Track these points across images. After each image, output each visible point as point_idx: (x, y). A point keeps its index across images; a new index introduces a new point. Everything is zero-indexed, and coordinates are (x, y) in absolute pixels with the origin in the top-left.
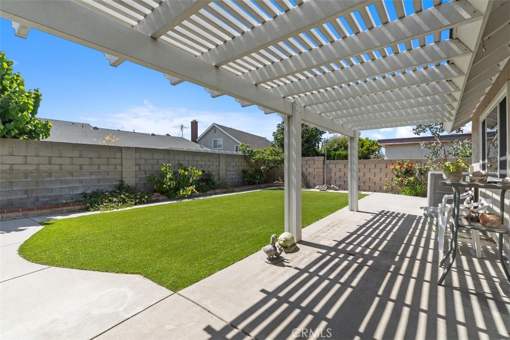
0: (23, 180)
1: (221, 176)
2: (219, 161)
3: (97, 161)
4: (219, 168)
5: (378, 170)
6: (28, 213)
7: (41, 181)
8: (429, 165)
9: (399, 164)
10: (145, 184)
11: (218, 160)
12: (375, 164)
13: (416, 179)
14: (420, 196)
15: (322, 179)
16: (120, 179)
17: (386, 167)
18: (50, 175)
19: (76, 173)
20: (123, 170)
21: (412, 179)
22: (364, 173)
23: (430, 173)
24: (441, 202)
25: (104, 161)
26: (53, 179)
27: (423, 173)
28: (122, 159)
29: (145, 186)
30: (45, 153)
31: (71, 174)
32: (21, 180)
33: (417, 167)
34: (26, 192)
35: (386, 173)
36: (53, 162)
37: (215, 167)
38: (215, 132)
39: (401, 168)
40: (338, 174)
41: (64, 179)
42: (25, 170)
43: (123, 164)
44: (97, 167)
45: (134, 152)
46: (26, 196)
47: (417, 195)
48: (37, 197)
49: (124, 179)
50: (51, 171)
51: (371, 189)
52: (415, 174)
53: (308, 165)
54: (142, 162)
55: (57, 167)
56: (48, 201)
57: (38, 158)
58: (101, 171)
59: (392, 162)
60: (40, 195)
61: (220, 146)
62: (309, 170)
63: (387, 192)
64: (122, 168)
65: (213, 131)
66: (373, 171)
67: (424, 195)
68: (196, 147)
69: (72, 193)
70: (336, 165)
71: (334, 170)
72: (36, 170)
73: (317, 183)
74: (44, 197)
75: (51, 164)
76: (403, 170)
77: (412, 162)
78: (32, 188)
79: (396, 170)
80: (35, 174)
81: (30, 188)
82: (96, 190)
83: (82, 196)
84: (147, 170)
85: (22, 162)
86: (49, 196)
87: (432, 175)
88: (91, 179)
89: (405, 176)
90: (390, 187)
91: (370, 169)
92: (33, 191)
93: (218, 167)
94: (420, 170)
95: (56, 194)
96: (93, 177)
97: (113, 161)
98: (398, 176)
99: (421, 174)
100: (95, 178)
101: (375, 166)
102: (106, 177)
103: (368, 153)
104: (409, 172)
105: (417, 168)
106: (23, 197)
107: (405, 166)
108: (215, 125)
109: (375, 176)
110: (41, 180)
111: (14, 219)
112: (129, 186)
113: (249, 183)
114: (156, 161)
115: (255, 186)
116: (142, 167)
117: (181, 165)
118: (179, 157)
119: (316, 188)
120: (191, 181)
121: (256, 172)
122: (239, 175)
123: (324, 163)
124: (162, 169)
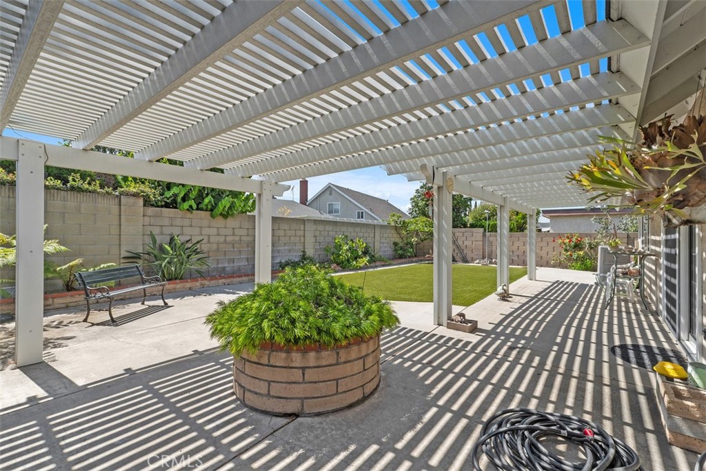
0: (246, 249)
1: (375, 248)
2: (374, 233)
3: (289, 233)
4: (374, 240)
5: (544, 244)
8: (599, 239)
9: (568, 237)
10: (319, 255)
12: (542, 238)
13: (586, 253)
14: (590, 271)
15: (481, 253)
16: (303, 250)
17: (554, 241)
19: (276, 244)
20: (306, 242)
21: (581, 253)
23: (600, 247)
24: (609, 271)
25: (293, 233)
27: (593, 247)
28: (304, 230)
29: (321, 257)
33: (586, 240)
35: (554, 247)
37: (371, 238)
38: (331, 194)
39: (570, 242)
43: (306, 236)
44: (288, 238)
45: (313, 224)
46: (247, 263)
47: (587, 269)
49: (306, 250)
52: (585, 248)
53: (465, 237)
54: (318, 233)
58: (291, 242)
59: (560, 236)
61: (336, 211)
62: (466, 243)
63: (554, 266)
64: (304, 239)
65: (328, 193)
66: (539, 244)
67: (594, 270)
68: (313, 214)
69: (273, 262)
71: (495, 243)
72: (253, 241)
73: (476, 257)
76: (572, 244)
77: (582, 236)
79: (565, 244)
80: (239, 244)
82: (287, 260)
83: (279, 265)
84: (321, 241)
85: (246, 234)
87: (602, 248)
89: (573, 250)
90: (558, 261)
94: (590, 244)
97: (299, 233)
98: (566, 250)
99: (591, 248)
100: (287, 248)
101: (542, 240)
102: (294, 247)
103: (524, 223)
104: (578, 246)
105: (587, 242)
107: (574, 240)
108: (332, 186)
109: (541, 250)
112: (310, 257)
113: (401, 257)
114: (327, 232)
115: (408, 260)
116: (318, 238)
117: (346, 237)
118: (344, 229)
119: (475, 262)
120: (360, 253)
121: (407, 244)
122: (390, 247)
123: (484, 235)
124: (336, 241)
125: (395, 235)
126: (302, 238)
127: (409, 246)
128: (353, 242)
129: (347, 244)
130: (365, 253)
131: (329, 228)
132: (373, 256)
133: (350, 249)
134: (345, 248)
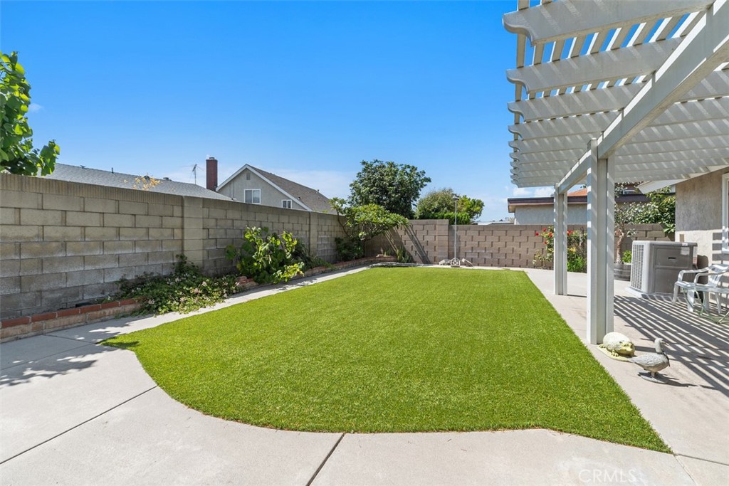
0: (13, 257)
1: (311, 246)
2: (310, 224)
3: (144, 221)
4: (310, 235)
5: (523, 239)
6: (43, 324)
7: (47, 259)
10: (215, 261)
11: (308, 223)
12: (521, 231)
14: (582, 271)
15: (447, 251)
16: (179, 253)
17: (537, 235)
18: (64, 246)
19: (110, 243)
20: (185, 238)
21: (574, 250)
22: (506, 243)
25: (157, 221)
26: (69, 255)
28: (182, 217)
29: (216, 265)
30: (55, 203)
31: (103, 246)
32: (9, 257)
34: (19, 281)
35: (535, 243)
36: (69, 221)
37: (304, 232)
38: (248, 178)
40: (470, 244)
41: (88, 254)
42: (16, 238)
43: (185, 227)
44: (144, 231)
45: (201, 207)
46: (18, 290)
47: (579, 270)
48: (40, 291)
49: (186, 254)
50: (66, 240)
51: (515, 264)
53: (425, 231)
54: (212, 223)
55: (78, 231)
56: (60, 298)
57: (42, 213)
58: (150, 238)
59: (543, 229)
60: (45, 288)
61: (256, 200)
62: (427, 238)
63: (535, 267)
64: (183, 233)
65: (245, 176)
66: (517, 239)
69: (102, 282)
70: (466, 231)
71: (463, 238)
72: (38, 236)
73: (439, 256)
74: (52, 291)
75: (66, 226)
78: (32, 273)
79: (549, 239)
80: (37, 245)
81: (26, 273)
82: (142, 274)
83: (120, 285)
84: (218, 237)
85: (12, 221)
86: (61, 289)
88: (135, 253)
90: (541, 260)
91: (513, 237)
92: (31, 279)
93: (308, 233)
95: (75, 285)
96: (138, 250)
97: (168, 222)
98: (550, 247)
100: (141, 251)
101: (521, 233)
102: (159, 249)
105: (581, 235)
106: (12, 291)
108: (249, 168)
109: (520, 247)
110: (47, 256)
111: (17, 339)
112: (194, 266)
113: (346, 258)
114: (230, 222)
115: (355, 262)
116: (212, 232)
117: (265, 230)
118: (261, 217)
119: (440, 263)
120: (289, 256)
121: (353, 240)
122: (331, 246)
123: (450, 229)
124: (247, 236)
125: (337, 229)
126: (177, 232)
127: (355, 243)
128: (276, 238)
129: (267, 242)
130: (297, 254)
131: (233, 214)
132: (309, 259)
133: (271, 248)
134: (262, 248)
